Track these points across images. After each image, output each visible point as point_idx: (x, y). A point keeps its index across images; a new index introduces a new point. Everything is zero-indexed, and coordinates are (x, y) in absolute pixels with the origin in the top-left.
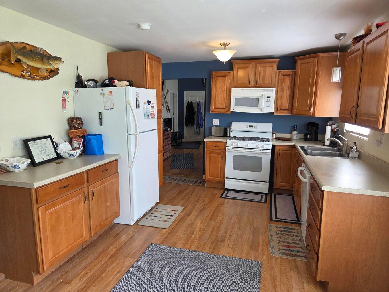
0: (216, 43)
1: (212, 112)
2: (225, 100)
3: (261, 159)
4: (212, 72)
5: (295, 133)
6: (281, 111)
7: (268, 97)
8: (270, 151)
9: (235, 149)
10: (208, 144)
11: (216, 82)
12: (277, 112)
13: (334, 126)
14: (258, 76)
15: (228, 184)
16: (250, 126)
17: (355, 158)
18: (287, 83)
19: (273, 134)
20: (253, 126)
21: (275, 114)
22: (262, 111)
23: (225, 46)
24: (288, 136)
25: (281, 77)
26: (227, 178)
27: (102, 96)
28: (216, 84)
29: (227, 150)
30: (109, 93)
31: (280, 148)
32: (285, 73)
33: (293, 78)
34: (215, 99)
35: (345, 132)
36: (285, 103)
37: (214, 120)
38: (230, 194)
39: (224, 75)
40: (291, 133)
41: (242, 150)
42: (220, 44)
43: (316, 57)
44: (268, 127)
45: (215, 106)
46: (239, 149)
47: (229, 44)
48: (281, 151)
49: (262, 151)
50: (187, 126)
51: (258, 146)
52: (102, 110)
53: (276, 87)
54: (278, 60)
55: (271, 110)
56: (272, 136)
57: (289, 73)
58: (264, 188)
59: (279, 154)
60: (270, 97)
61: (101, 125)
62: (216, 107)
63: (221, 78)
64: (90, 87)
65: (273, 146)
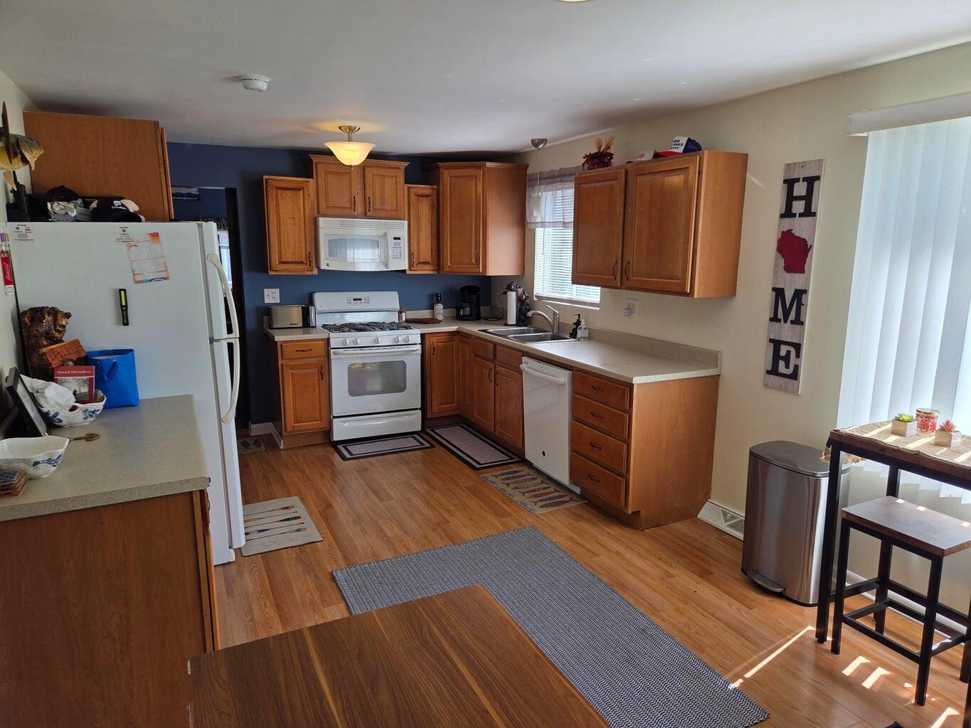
1: (273, 273)
2: (303, 244)
3: (404, 363)
4: (265, 177)
5: (439, 307)
6: (420, 267)
7: (395, 238)
8: (419, 347)
9: (350, 351)
10: (285, 349)
11: (277, 200)
12: (413, 269)
13: (520, 290)
14: (369, 194)
15: (341, 431)
16: (354, 300)
17: (585, 338)
18: (425, 209)
19: (400, 312)
20: (360, 300)
21: (408, 272)
22: (386, 266)
23: (350, 134)
25: (413, 197)
26: (337, 417)
27: (124, 244)
28: (277, 205)
29: (332, 356)
30: (148, 238)
31: (434, 339)
32: (420, 192)
33: (435, 202)
34: (280, 242)
35: (535, 299)
36: (426, 252)
37: (266, 291)
38: (357, 449)
39: (295, 186)
41: (366, 351)
42: (340, 128)
43: (479, 167)
44: (391, 299)
45: (280, 257)
46: (358, 351)
47: (359, 129)
48: (435, 345)
49: (404, 348)
51: (396, 340)
52: (127, 283)
53: (406, 217)
54: (406, 164)
55: (403, 265)
56: (400, 317)
57: (427, 192)
58: (413, 421)
59: (432, 350)
60: (399, 239)
61: (126, 324)
62: (284, 260)
63: (289, 193)
65: (423, 336)
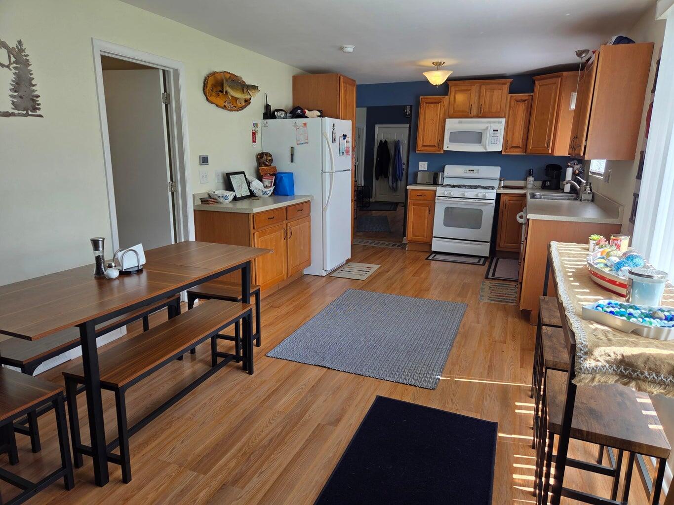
0: (428, 63)
1: (418, 152)
2: (437, 135)
3: (481, 211)
4: (421, 97)
5: (531, 179)
6: (512, 150)
7: (494, 130)
8: (494, 202)
9: (447, 199)
10: (411, 193)
11: (425, 111)
12: (507, 151)
13: (577, 167)
14: (482, 102)
15: (437, 245)
16: (469, 170)
17: (588, 200)
18: (521, 110)
19: (500, 180)
20: (473, 171)
21: (503, 153)
22: (485, 150)
23: (438, 66)
24: (521, 183)
25: (513, 103)
26: (435, 237)
27: (295, 128)
28: (425, 113)
29: (436, 201)
30: (303, 125)
31: (507, 198)
32: (520, 98)
33: (530, 105)
34: (424, 134)
35: (590, 174)
36: (518, 139)
37: (421, 163)
38: (438, 257)
39: (437, 101)
40: (525, 180)
41: (457, 200)
42: (433, 63)
43: (558, 77)
44: (494, 172)
45: (423, 143)
46: (452, 199)
47: (444, 63)
48: (507, 203)
49: (482, 201)
50: (377, 179)
51: (477, 195)
52: (294, 145)
53: (507, 117)
54: (511, 80)
55: (499, 148)
56: (500, 184)
57: (524, 98)
58: (484, 250)
59: (504, 205)
60: (497, 130)
61: (292, 162)
62: (425, 144)
63: (432, 105)
64: (280, 118)
65: (498, 196)
